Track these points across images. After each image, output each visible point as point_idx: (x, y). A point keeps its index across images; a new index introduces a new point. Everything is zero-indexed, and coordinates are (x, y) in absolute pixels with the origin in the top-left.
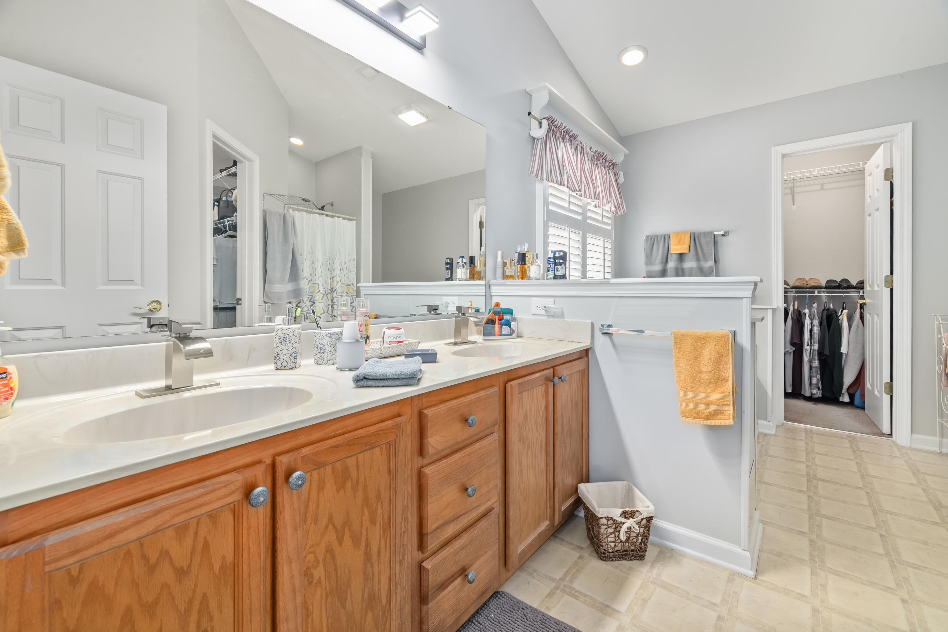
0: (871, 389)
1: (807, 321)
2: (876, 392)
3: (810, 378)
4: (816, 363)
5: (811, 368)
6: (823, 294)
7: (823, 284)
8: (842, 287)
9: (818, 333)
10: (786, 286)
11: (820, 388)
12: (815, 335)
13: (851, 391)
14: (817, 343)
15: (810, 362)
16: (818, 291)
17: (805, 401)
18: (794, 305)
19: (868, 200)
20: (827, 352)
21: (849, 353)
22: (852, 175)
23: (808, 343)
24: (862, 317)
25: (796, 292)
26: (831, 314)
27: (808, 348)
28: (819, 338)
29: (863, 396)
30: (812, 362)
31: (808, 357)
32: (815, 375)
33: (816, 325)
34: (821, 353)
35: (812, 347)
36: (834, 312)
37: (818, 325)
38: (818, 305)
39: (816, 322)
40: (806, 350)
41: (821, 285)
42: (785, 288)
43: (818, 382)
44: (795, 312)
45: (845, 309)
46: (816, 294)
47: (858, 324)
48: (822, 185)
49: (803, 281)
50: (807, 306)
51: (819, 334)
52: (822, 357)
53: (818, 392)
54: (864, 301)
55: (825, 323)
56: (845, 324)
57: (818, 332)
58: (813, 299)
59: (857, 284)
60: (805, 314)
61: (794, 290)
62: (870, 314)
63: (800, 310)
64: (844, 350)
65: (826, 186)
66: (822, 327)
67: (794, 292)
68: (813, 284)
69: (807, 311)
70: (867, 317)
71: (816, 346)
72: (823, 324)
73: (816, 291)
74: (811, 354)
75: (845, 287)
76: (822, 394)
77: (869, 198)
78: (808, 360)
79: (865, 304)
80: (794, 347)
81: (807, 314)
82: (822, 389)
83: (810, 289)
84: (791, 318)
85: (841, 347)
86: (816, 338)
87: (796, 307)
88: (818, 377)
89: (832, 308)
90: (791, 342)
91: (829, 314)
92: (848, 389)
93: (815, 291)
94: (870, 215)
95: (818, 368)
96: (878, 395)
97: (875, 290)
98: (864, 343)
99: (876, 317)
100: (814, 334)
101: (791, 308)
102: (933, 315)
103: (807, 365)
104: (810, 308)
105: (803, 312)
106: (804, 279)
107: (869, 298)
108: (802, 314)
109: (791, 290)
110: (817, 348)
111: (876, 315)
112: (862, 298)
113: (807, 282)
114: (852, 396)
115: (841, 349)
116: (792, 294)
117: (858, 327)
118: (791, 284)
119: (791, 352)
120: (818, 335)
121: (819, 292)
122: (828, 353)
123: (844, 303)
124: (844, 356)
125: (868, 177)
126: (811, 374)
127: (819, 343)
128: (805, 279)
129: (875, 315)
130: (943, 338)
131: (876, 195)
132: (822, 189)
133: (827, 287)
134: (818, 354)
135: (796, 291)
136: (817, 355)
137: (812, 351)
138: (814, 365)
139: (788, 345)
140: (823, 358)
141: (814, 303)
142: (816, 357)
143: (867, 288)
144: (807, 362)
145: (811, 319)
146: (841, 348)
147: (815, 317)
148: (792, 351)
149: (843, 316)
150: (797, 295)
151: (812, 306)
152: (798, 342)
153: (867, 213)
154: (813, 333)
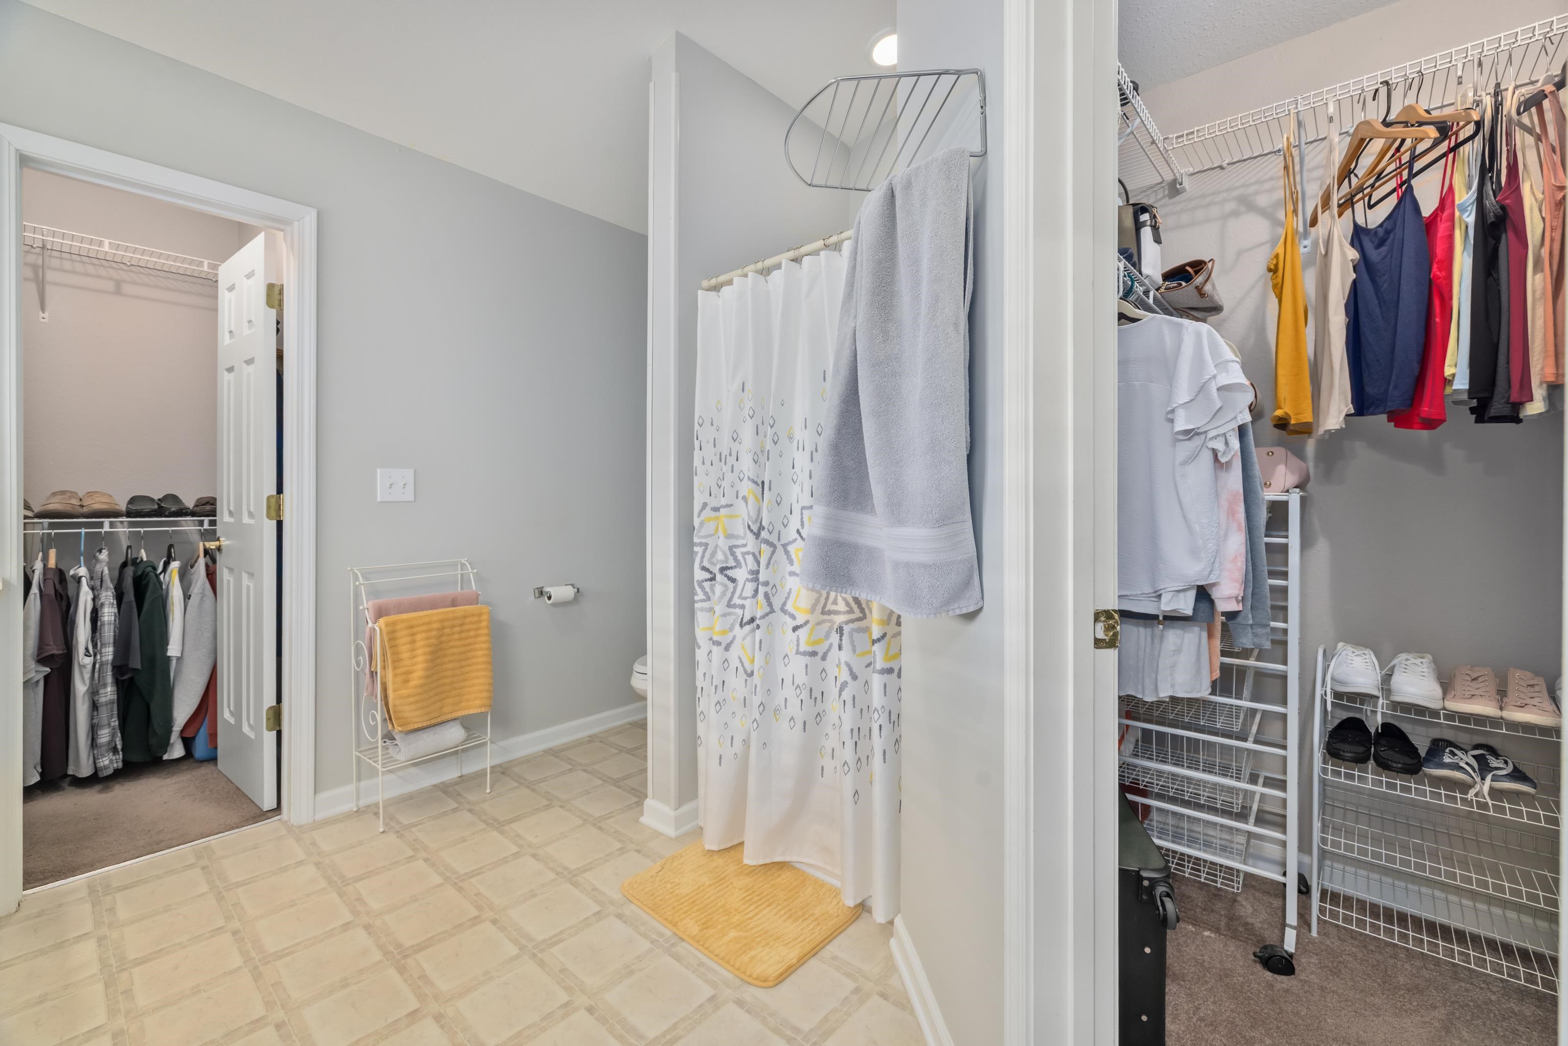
0: (233, 722)
1: (85, 596)
2: (246, 729)
3: (93, 730)
4: (109, 693)
5: (95, 706)
6: (120, 530)
7: (123, 507)
8: (167, 513)
9: (113, 622)
10: (30, 514)
11: (119, 747)
12: (106, 627)
13: (187, 734)
14: (111, 645)
15: (93, 692)
16: (111, 523)
17: (78, 791)
18: (45, 559)
19: (225, 340)
20: (136, 662)
21: (186, 654)
22: (185, 281)
23: (87, 649)
24: (211, 576)
25: (52, 526)
26: (143, 572)
27: (88, 661)
28: (115, 632)
29: (213, 736)
30: (98, 692)
31: (88, 682)
32: (105, 721)
33: (107, 602)
34: (119, 668)
35: (98, 657)
36: (150, 569)
37: (113, 604)
38: (109, 555)
39: (108, 596)
40: (82, 667)
41: (117, 507)
42: (26, 517)
43: (113, 736)
44: (50, 575)
45: (174, 560)
46: (106, 528)
47: (204, 590)
48: (118, 283)
49: (70, 498)
50: (82, 558)
51: (114, 624)
52: (123, 675)
53: (114, 758)
54: (217, 543)
55: (130, 596)
56: (176, 593)
57: (113, 618)
58: (96, 542)
59: (196, 506)
60: (78, 580)
61: (46, 521)
62: (231, 570)
63: (63, 568)
64: (173, 650)
65: (126, 288)
66: (123, 606)
67: (46, 526)
68: (97, 506)
69: (83, 571)
70: (224, 576)
71: (108, 653)
72: (125, 599)
73: (106, 521)
74: (96, 675)
75: (174, 512)
76: (124, 761)
77: (227, 335)
78: (88, 690)
79: (219, 549)
80: (46, 666)
81: (84, 580)
82: (122, 750)
83: (92, 518)
84: (38, 595)
85: (168, 644)
86: (108, 633)
87: (52, 563)
88: (112, 724)
89: (145, 559)
90: (38, 655)
91: (139, 573)
92: (182, 731)
93: (102, 523)
94: (230, 370)
95: (113, 703)
96: (252, 735)
97: (244, 522)
98: (216, 629)
99: (245, 576)
100: (103, 624)
101: (38, 566)
102: (349, 569)
103: (83, 701)
104: (92, 560)
105: (72, 572)
106: (73, 494)
107: (228, 537)
108: (68, 579)
109: (36, 520)
110: (110, 658)
111: (246, 572)
112: (210, 535)
113: (81, 500)
114: (188, 742)
115: (167, 650)
116: (41, 532)
117: (203, 595)
118: (37, 509)
119: (37, 682)
120: (112, 627)
121: (112, 525)
122: (138, 666)
123: (171, 546)
124: (174, 663)
125: (226, 292)
126: (95, 721)
127: (114, 643)
128: (76, 493)
129: (243, 573)
130: (366, 611)
131: (246, 332)
132: (118, 291)
133: (132, 513)
134: (112, 671)
135: (50, 524)
136: (109, 673)
137: (97, 666)
138: (103, 700)
139: (33, 665)
140: (126, 677)
141: (100, 551)
142: (109, 679)
143: (224, 517)
144: (84, 694)
145: (93, 589)
146: (169, 647)
147: (104, 584)
148: (41, 676)
149: (170, 576)
150: (53, 532)
151: (95, 557)
152: (61, 652)
153: (223, 364)
154: (99, 624)
